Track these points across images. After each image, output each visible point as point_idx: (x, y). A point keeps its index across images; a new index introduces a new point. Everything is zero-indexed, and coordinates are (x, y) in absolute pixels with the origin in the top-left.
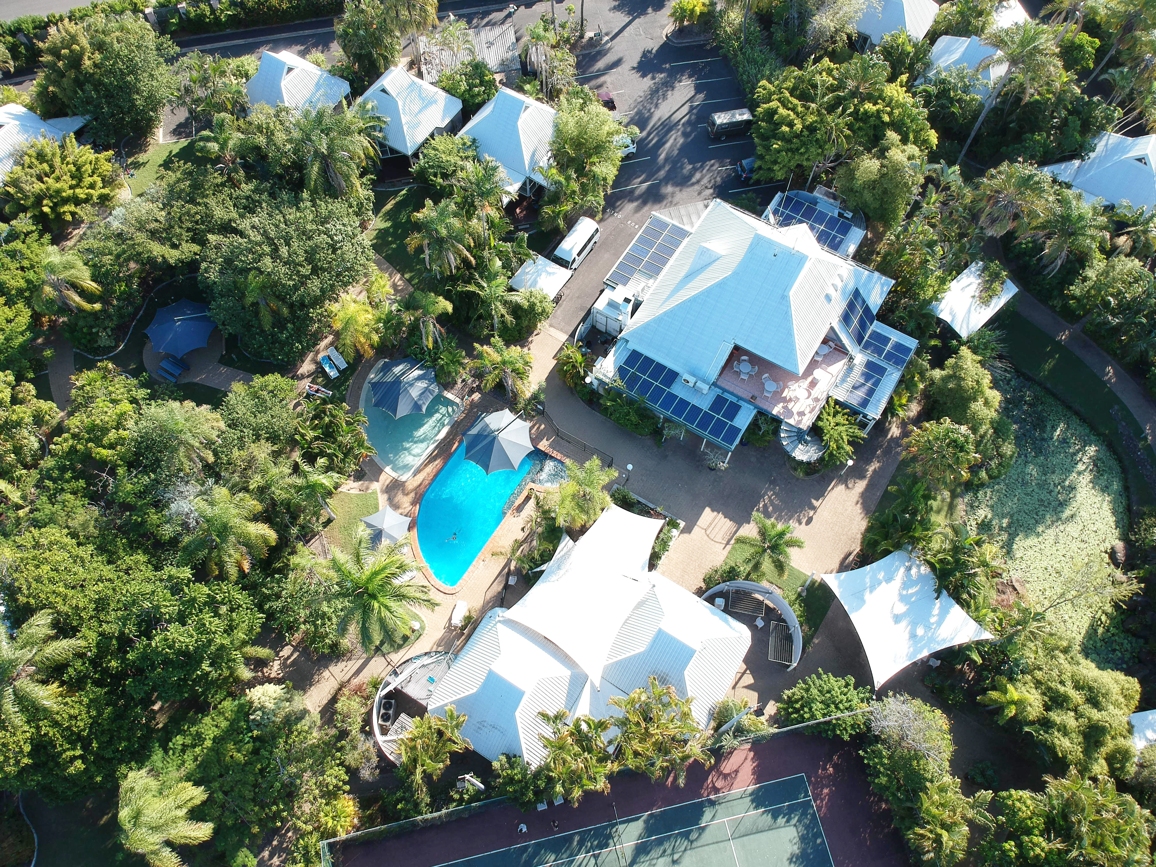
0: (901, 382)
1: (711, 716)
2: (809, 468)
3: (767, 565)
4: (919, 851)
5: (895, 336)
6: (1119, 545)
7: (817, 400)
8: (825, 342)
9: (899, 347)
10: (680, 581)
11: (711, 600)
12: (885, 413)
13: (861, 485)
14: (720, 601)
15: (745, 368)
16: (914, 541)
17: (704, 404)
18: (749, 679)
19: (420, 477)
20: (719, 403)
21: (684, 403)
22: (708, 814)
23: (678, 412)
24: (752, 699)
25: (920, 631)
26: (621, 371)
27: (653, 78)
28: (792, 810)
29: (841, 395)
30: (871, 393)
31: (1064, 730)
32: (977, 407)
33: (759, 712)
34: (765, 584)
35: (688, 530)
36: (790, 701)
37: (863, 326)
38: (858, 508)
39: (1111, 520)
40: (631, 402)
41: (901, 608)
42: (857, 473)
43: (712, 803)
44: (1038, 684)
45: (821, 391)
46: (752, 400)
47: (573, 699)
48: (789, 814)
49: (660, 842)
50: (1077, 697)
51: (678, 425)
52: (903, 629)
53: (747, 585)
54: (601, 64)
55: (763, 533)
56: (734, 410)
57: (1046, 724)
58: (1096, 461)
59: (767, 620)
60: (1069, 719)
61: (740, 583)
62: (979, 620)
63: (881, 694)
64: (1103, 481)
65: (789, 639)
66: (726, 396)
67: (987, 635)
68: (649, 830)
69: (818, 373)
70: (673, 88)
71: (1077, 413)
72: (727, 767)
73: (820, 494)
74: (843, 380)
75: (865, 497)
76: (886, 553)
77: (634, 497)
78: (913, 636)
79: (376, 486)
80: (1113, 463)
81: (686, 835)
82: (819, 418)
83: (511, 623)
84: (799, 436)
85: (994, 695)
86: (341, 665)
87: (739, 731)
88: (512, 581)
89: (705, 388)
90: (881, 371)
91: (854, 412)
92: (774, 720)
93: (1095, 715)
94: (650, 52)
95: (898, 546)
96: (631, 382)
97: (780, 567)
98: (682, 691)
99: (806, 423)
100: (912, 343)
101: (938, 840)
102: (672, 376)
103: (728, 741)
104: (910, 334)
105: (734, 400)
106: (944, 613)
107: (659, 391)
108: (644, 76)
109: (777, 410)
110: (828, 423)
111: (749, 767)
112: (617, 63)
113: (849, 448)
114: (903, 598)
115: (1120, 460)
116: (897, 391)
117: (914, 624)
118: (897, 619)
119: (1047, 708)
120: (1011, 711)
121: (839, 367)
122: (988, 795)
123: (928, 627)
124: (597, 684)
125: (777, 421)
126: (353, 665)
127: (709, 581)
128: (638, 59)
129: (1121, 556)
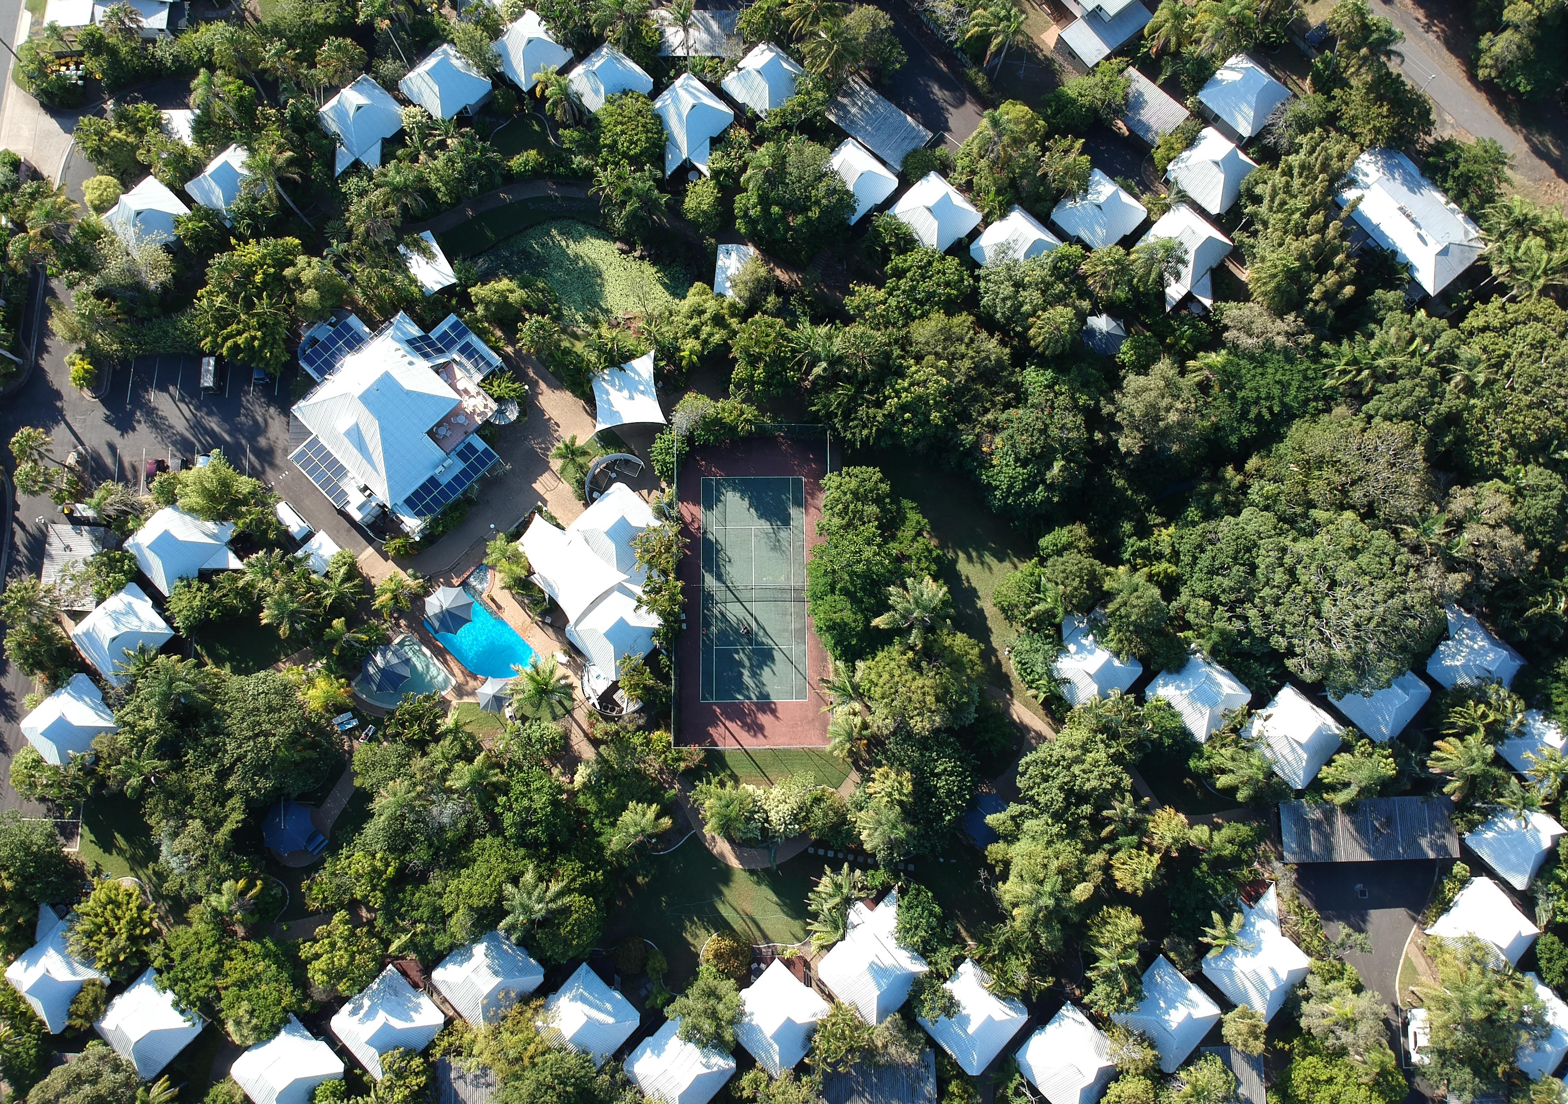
0: (479, 336)
1: (658, 518)
2: (522, 413)
3: (580, 460)
4: (750, 432)
5: (444, 326)
6: (618, 245)
7: (478, 393)
8: (438, 373)
9: (454, 327)
10: (576, 515)
11: (593, 500)
12: (500, 355)
13: (543, 385)
14: (595, 495)
15: (442, 431)
16: (588, 370)
17: (461, 465)
18: (645, 492)
19: (456, 671)
20: (462, 455)
21: (456, 478)
22: (710, 536)
23: (462, 484)
24: (656, 493)
25: (642, 388)
26: (419, 514)
27: (139, 422)
28: (718, 490)
29: (479, 377)
30: (483, 358)
31: (711, 335)
32: (512, 298)
33: (663, 491)
34: (591, 465)
35: (545, 502)
36: (662, 472)
37: (431, 345)
38: (557, 392)
39: (602, 242)
40: (444, 513)
41: (626, 393)
42: (534, 385)
43: (705, 532)
44: (684, 337)
45: (473, 389)
46: (467, 434)
47: (630, 594)
48: (720, 493)
49: (718, 567)
50: (695, 321)
51: (471, 487)
52: (638, 396)
53: (590, 475)
54: (109, 461)
55: (562, 456)
56: (470, 447)
57: (705, 342)
58: (561, 233)
59: (613, 471)
60: (706, 329)
61: (587, 479)
62: (643, 354)
63: (669, 421)
64: (576, 235)
65: (627, 462)
66: (458, 449)
67: (652, 353)
68: (710, 571)
69: (460, 386)
70: (155, 409)
71: (526, 228)
72: (688, 519)
73: (542, 412)
74: (468, 371)
75: (549, 385)
76: (591, 389)
77: (512, 529)
78: (642, 392)
79: (455, 702)
80: (565, 222)
81: (718, 551)
82: (492, 396)
83: (577, 623)
84: (500, 412)
85: (684, 363)
86: (573, 737)
87: (670, 505)
88: (548, 620)
89: (449, 461)
90: (468, 346)
91: (493, 373)
92: (669, 485)
93: (707, 316)
94: (107, 417)
95: (589, 381)
96: (429, 509)
97: (584, 453)
98: (642, 529)
99: (494, 406)
100: (452, 318)
101: (747, 421)
102: (432, 480)
103: (674, 513)
104: (446, 315)
105: (462, 446)
106: (634, 370)
107: (442, 492)
108: (134, 429)
109: (479, 420)
110: (496, 390)
111: (691, 507)
112: (112, 448)
113: (516, 385)
114: (620, 390)
115: (565, 218)
116: (487, 342)
117: (637, 389)
118: (631, 398)
119: (697, 338)
120: (695, 358)
121: (458, 372)
122: (732, 387)
123: (640, 383)
124: (626, 577)
125: (487, 423)
126: (575, 730)
127: (581, 497)
128: (113, 429)
129: (625, 247)
